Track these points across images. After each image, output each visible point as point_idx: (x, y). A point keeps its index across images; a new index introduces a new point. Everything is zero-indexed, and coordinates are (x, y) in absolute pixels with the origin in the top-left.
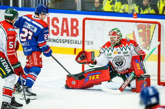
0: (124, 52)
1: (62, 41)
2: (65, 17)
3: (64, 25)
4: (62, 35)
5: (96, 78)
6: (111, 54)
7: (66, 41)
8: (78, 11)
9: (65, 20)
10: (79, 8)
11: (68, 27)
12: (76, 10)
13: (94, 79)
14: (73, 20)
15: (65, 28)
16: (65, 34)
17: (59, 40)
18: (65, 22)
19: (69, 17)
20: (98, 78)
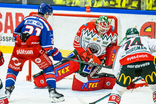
0: (103, 42)
1: (6, 39)
2: (9, 11)
3: (8, 21)
4: (6, 32)
5: (66, 72)
6: (89, 39)
7: (10, 38)
8: (24, 4)
9: (9, 15)
10: (24, 2)
11: (12, 22)
12: (22, 4)
13: (64, 73)
14: (18, 15)
15: (9, 24)
16: (9, 31)
17: (2, 38)
18: (9, 17)
19: (14, 11)
20: (69, 70)
